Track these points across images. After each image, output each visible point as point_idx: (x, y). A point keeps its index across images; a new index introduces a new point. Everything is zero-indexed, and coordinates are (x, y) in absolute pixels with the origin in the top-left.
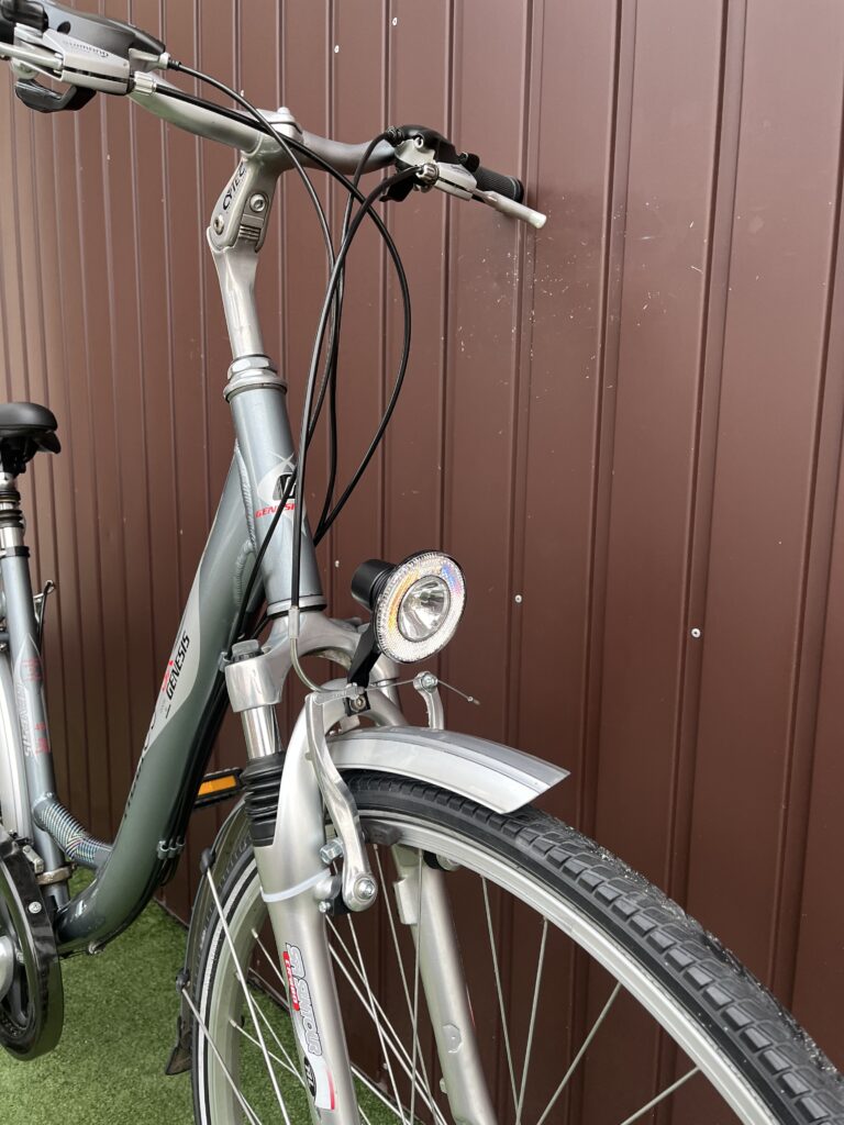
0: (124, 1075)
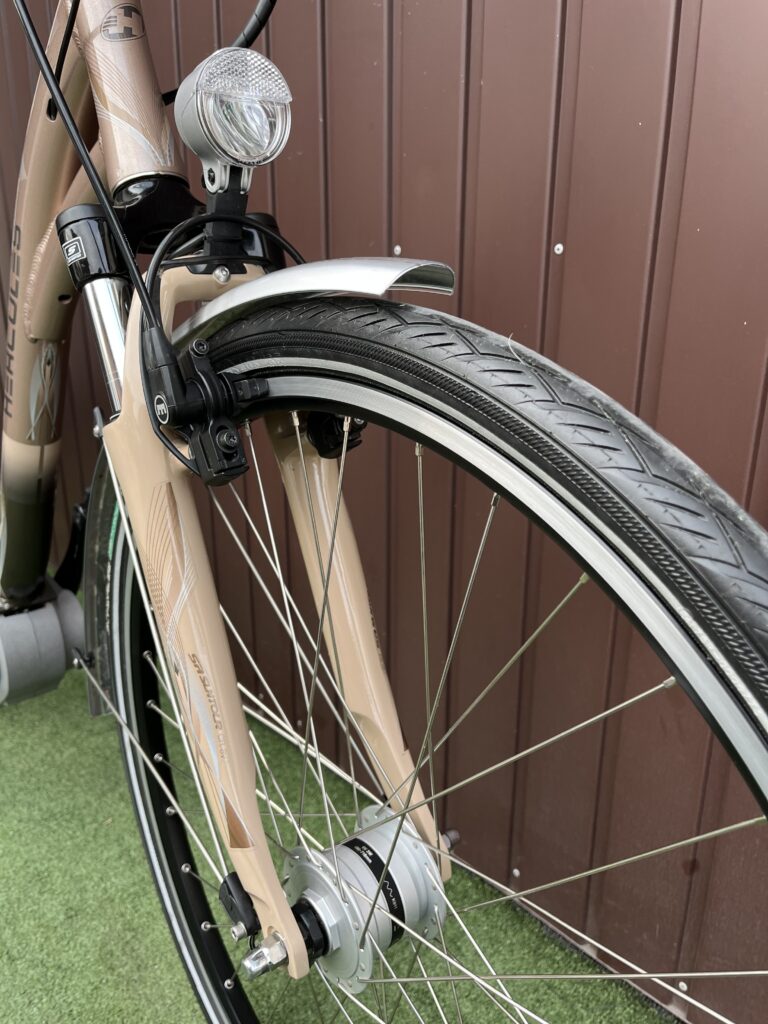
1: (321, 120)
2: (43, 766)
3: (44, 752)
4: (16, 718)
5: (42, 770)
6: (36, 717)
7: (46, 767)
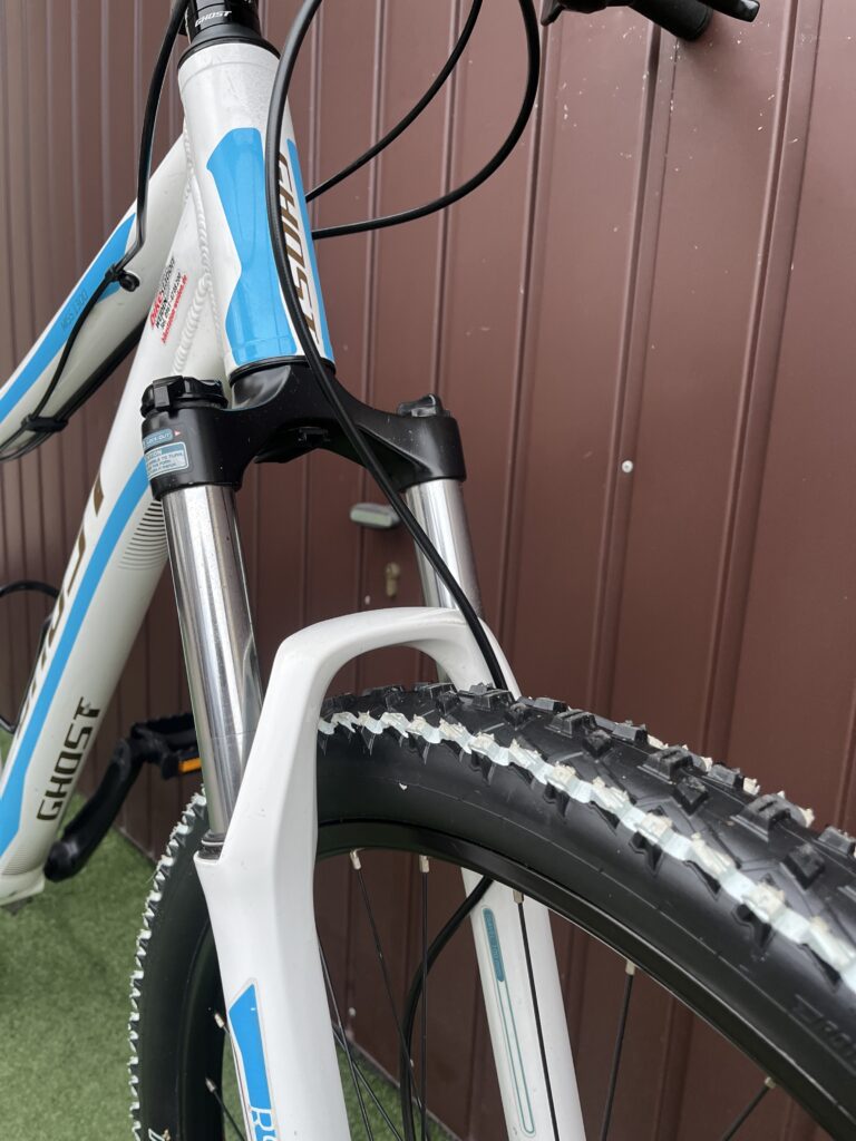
0: (94, 1060)
1: (522, 291)
2: (54, 1112)
3: (56, 1085)
4: (17, 1023)
5: (54, 1117)
6: (43, 1025)
7: (59, 1113)
